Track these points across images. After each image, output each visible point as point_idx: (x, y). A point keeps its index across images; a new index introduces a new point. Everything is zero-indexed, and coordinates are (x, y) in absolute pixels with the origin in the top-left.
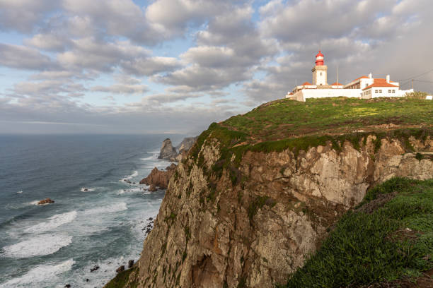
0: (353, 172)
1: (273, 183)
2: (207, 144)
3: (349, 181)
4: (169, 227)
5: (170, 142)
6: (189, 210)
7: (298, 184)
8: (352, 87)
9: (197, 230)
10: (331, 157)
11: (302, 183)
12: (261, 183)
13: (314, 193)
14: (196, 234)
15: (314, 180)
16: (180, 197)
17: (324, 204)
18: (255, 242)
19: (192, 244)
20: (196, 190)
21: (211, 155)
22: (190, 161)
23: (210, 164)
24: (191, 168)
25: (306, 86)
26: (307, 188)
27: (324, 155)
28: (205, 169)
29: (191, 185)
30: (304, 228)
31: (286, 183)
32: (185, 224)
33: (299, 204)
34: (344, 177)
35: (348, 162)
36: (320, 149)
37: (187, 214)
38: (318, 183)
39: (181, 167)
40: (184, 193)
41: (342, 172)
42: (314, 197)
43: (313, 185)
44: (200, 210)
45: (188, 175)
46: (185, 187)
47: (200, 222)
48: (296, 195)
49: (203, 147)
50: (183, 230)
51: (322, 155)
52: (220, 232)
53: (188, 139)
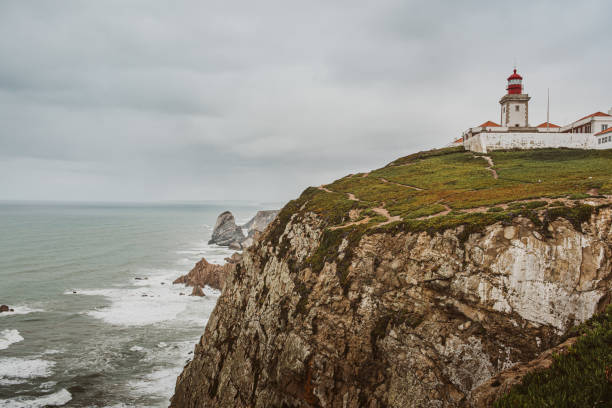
0: (574, 271)
1: (420, 289)
2: (295, 221)
3: (565, 287)
4: (223, 358)
5: (231, 218)
6: (259, 330)
7: (466, 291)
8: (576, 130)
9: (273, 364)
10: (530, 246)
11: (474, 289)
12: (396, 288)
13: (498, 307)
14: (272, 371)
15: (497, 285)
16: (244, 309)
17: (515, 324)
18: (383, 386)
19: (263, 387)
20: (274, 297)
21: (303, 240)
22: (264, 249)
23: (301, 254)
24: (265, 261)
25: (488, 128)
26: (484, 298)
27: (517, 242)
28: (291, 263)
29: (266, 290)
30: (478, 364)
31: (445, 288)
32: (252, 353)
33: (468, 324)
34: (556, 280)
35: (562, 255)
36: (510, 232)
37: (257, 336)
38: (505, 290)
39: (247, 260)
40: (252, 303)
41: (553, 272)
42: (497, 312)
43: (496, 293)
44: (279, 331)
45: (261, 273)
46: (254, 293)
47: (280, 351)
48: (462, 308)
49: (288, 226)
50: (248, 363)
51: (513, 242)
52: (317, 368)
53: (264, 214)
